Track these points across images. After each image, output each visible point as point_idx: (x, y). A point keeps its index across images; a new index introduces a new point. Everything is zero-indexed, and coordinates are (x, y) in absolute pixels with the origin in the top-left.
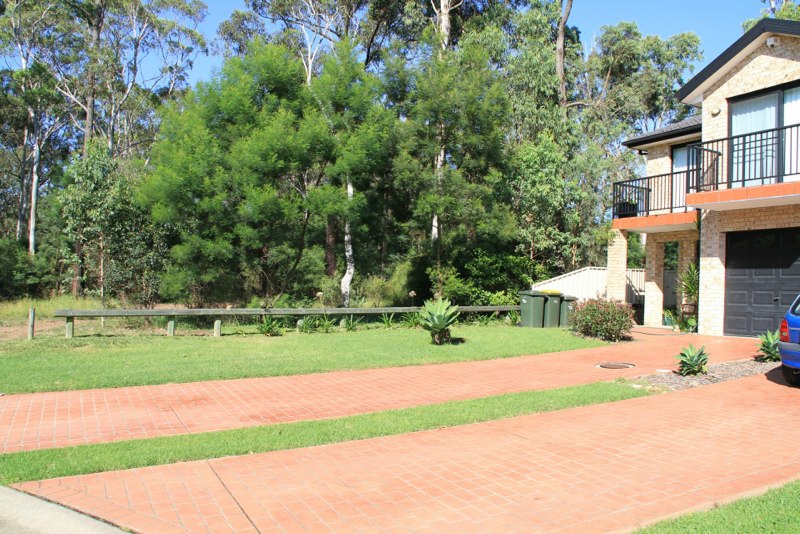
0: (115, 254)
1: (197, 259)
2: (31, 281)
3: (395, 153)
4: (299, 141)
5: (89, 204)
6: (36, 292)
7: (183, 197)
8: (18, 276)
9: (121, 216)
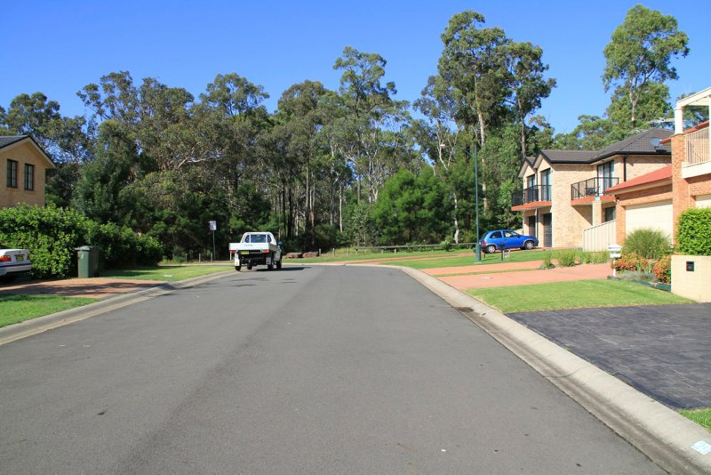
0: (368, 232)
1: (390, 233)
2: (342, 242)
3: (443, 198)
4: (414, 198)
5: (360, 219)
6: (346, 245)
7: (384, 217)
8: (338, 241)
9: (368, 222)
